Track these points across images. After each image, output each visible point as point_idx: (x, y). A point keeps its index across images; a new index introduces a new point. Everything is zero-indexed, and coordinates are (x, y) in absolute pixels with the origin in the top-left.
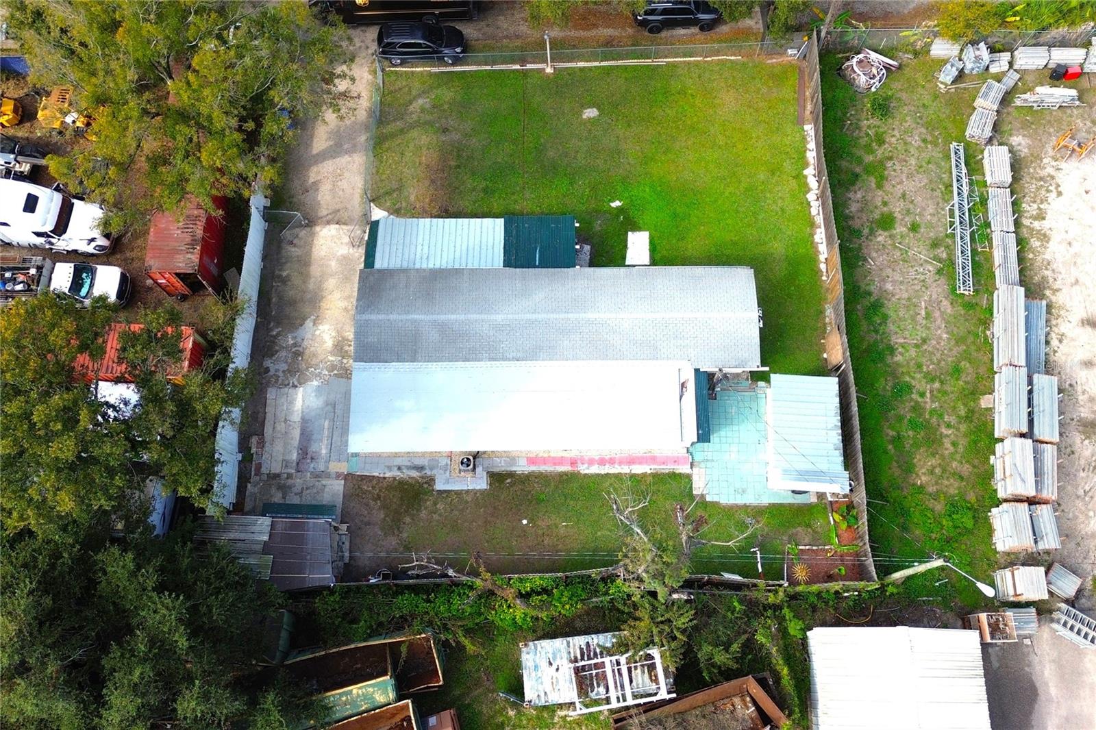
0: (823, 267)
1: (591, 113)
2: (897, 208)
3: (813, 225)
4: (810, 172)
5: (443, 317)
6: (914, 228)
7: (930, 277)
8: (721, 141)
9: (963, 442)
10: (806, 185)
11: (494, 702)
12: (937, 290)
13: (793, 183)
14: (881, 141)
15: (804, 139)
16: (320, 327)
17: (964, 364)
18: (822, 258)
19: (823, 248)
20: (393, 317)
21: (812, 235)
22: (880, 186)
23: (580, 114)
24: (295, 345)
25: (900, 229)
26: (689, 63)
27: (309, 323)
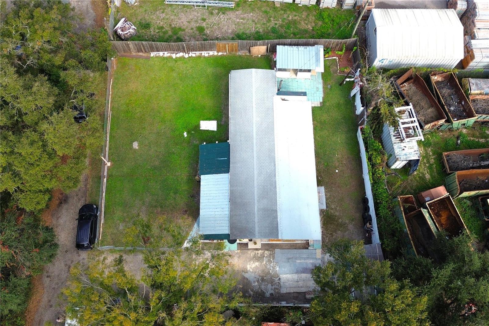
0: (220, 54)
1: (136, 145)
2: (194, 25)
3: (200, 57)
4: (174, 56)
5: (256, 197)
6: (204, 20)
7: (226, 17)
8: (155, 90)
9: (294, 13)
10: (180, 58)
11: (411, 180)
12: (232, 15)
13: (179, 63)
14: (162, 28)
15: (157, 57)
16: (248, 269)
17: (263, 9)
18: (216, 53)
19: (211, 53)
20: (256, 220)
21: (204, 57)
22: (184, 30)
23: (135, 150)
24: (258, 281)
25: (204, 25)
26: (112, 102)
27: (246, 275)
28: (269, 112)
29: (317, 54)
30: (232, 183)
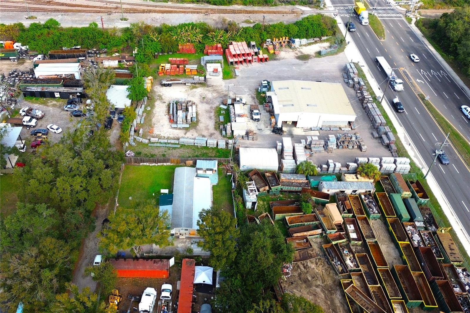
0: (172, 164)
1: (130, 198)
2: (161, 153)
3: (162, 165)
4: (151, 165)
5: (183, 213)
6: (166, 152)
7: (175, 151)
8: (141, 177)
9: (207, 150)
10: (154, 166)
12: (178, 150)
13: (153, 167)
14: (147, 154)
15: (143, 165)
16: (179, 246)
17: (193, 148)
18: (170, 164)
19: (168, 164)
20: (183, 221)
21: (165, 165)
22: (156, 155)
23: (130, 200)
24: (183, 251)
25: (166, 153)
26: (121, 182)
27: (178, 249)
28: (192, 183)
29: (215, 164)
30: (173, 208)
